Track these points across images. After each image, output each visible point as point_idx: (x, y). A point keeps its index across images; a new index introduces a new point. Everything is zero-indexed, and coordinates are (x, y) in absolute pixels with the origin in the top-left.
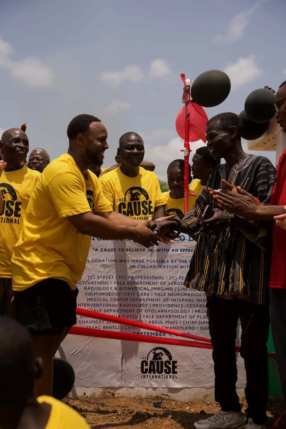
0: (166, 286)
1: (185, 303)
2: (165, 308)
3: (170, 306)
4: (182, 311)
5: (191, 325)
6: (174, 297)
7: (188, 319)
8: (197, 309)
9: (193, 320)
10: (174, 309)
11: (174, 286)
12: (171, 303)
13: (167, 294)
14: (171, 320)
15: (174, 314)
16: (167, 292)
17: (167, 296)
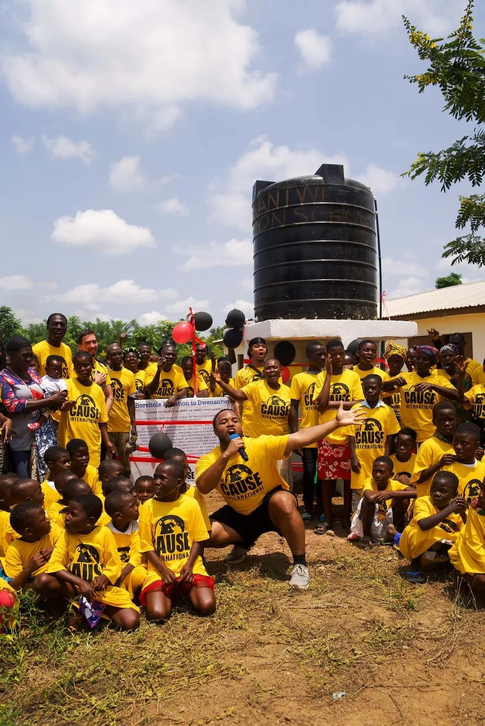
0: (187, 431)
1: (197, 440)
2: (187, 443)
3: (189, 442)
4: (196, 445)
5: (201, 452)
6: (191, 437)
7: (200, 449)
8: (204, 442)
9: (202, 449)
10: (191, 443)
11: (191, 431)
12: (189, 440)
13: (187, 436)
14: (190, 450)
15: (191, 446)
16: (187, 434)
17: (187, 437)
